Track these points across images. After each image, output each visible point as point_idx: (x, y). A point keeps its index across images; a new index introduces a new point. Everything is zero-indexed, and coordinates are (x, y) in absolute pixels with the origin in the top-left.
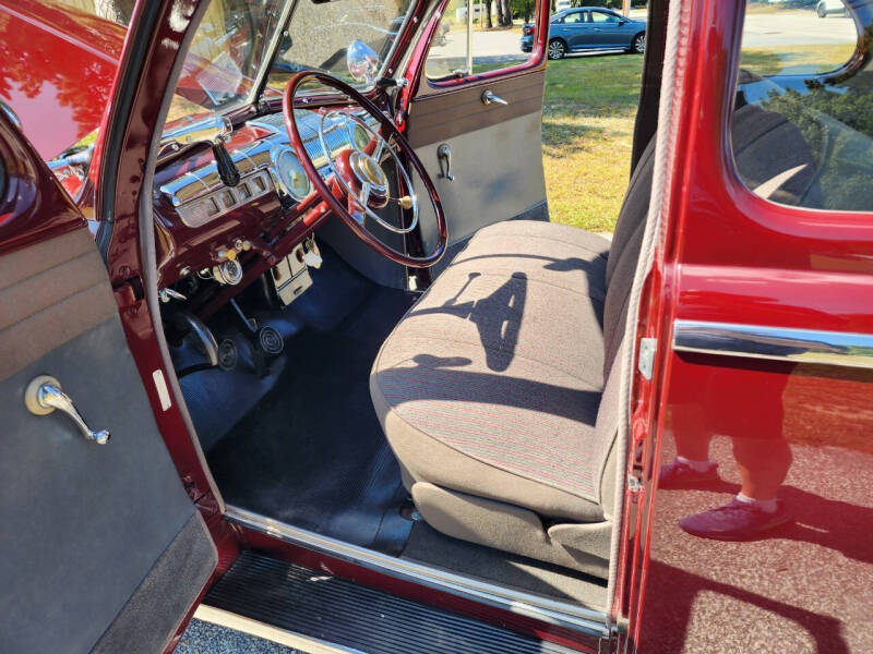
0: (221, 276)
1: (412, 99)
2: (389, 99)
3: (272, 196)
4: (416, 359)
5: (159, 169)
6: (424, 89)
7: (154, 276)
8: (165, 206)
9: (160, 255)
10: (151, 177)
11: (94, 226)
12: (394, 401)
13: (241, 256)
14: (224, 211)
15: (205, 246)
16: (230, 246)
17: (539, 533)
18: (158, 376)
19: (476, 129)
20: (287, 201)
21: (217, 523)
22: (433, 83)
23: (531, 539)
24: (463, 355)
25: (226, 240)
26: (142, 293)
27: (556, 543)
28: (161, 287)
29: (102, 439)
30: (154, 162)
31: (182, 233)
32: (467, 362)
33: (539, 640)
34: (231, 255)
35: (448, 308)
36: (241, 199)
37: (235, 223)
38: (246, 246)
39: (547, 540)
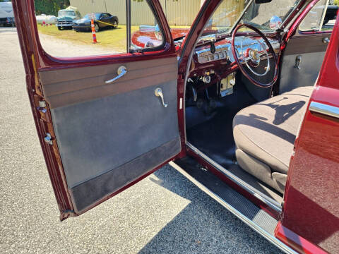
0: (204, 80)
1: (290, 37)
2: (280, 36)
3: (225, 60)
4: (250, 114)
5: (196, 47)
6: (297, 34)
7: (188, 74)
8: (195, 57)
9: (190, 69)
10: (194, 49)
11: (178, 58)
12: (238, 123)
13: (211, 75)
14: (210, 61)
15: (202, 70)
16: (209, 71)
17: (270, 174)
18: (181, 99)
19: (317, 51)
20: (229, 62)
21: (184, 146)
22: (301, 32)
23: (267, 176)
24: (266, 117)
25: (208, 70)
26: (184, 77)
27: (274, 179)
28: (189, 77)
29: (166, 106)
30: (196, 45)
31: (198, 64)
32: (266, 119)
33: (261, 209)
34: (208, 73)
35: (270, 105)
36: (216, 58)
37: (213, 65)
38: (213, 72)
39: (272, 177)
